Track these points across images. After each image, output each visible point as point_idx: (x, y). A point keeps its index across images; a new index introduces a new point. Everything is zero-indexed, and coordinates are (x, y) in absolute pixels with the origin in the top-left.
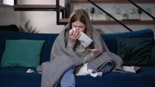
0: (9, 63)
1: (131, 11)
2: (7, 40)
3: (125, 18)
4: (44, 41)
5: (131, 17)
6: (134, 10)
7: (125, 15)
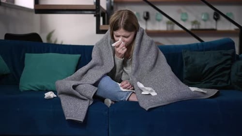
0: (31, 86)
1: (203, 17)
2: (27, 55)
3: (194, 27)
4: (79, 56)
5: (203, 26)
6: (207, 15)
7: (194, 23)
